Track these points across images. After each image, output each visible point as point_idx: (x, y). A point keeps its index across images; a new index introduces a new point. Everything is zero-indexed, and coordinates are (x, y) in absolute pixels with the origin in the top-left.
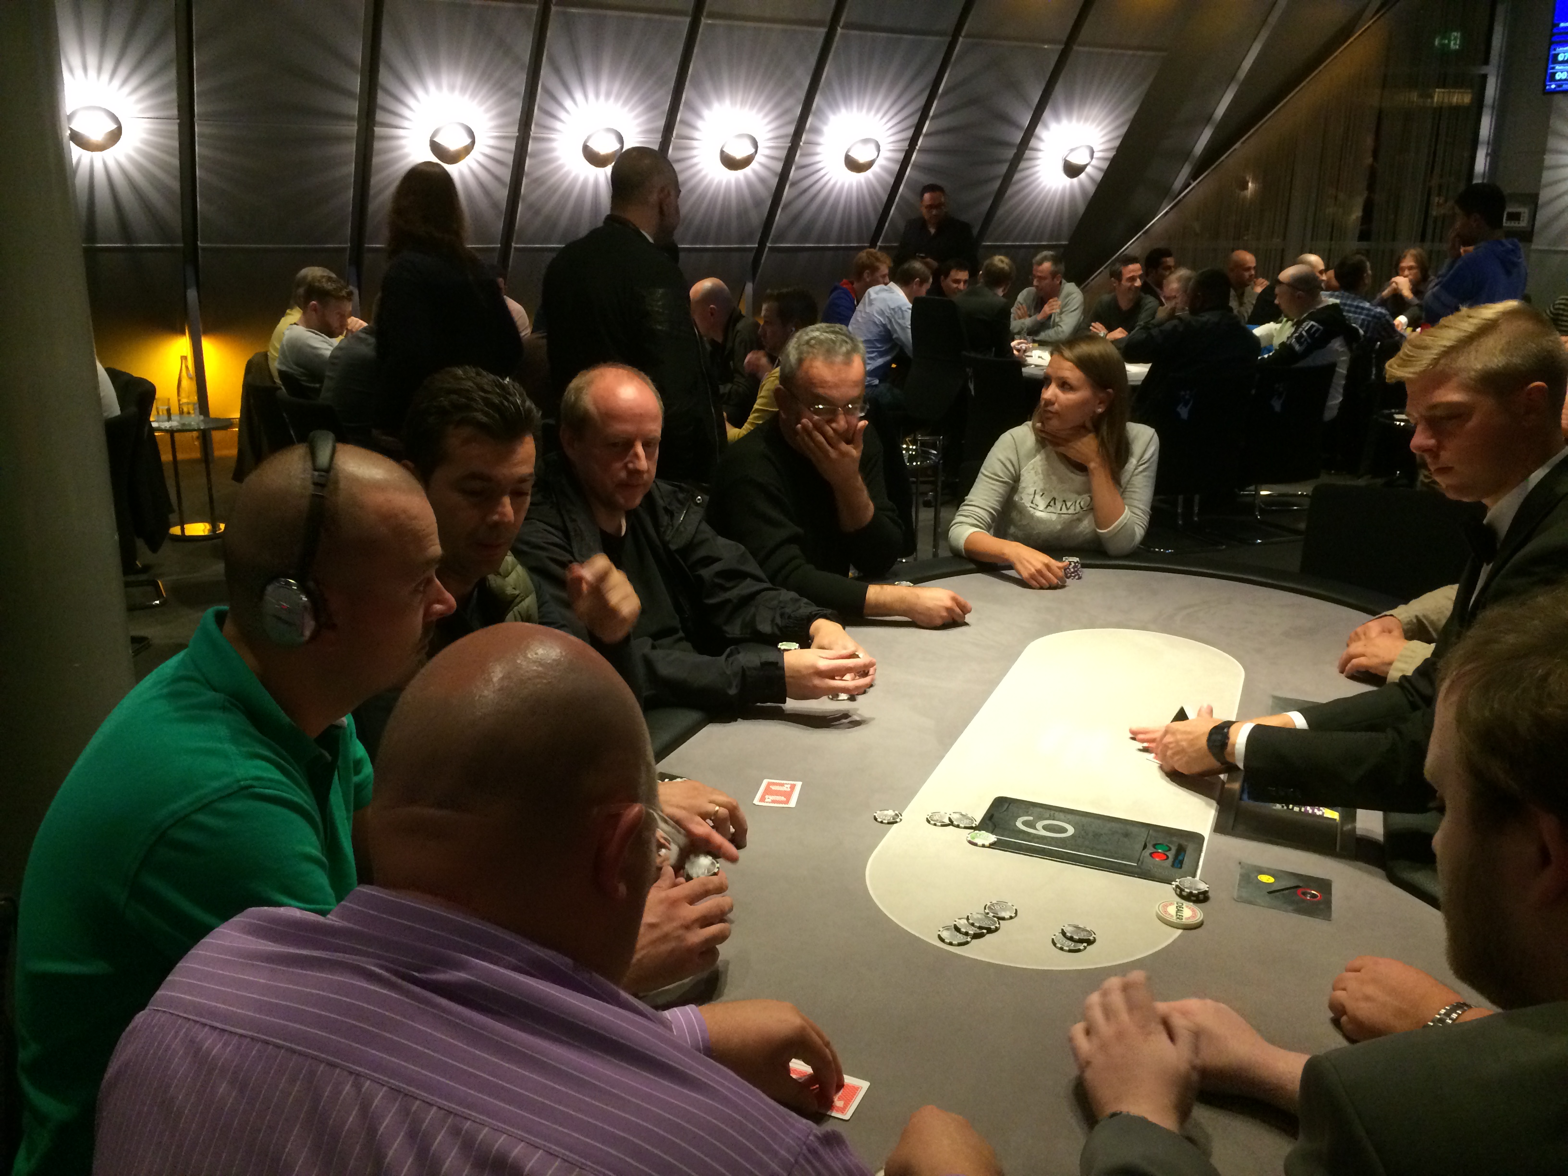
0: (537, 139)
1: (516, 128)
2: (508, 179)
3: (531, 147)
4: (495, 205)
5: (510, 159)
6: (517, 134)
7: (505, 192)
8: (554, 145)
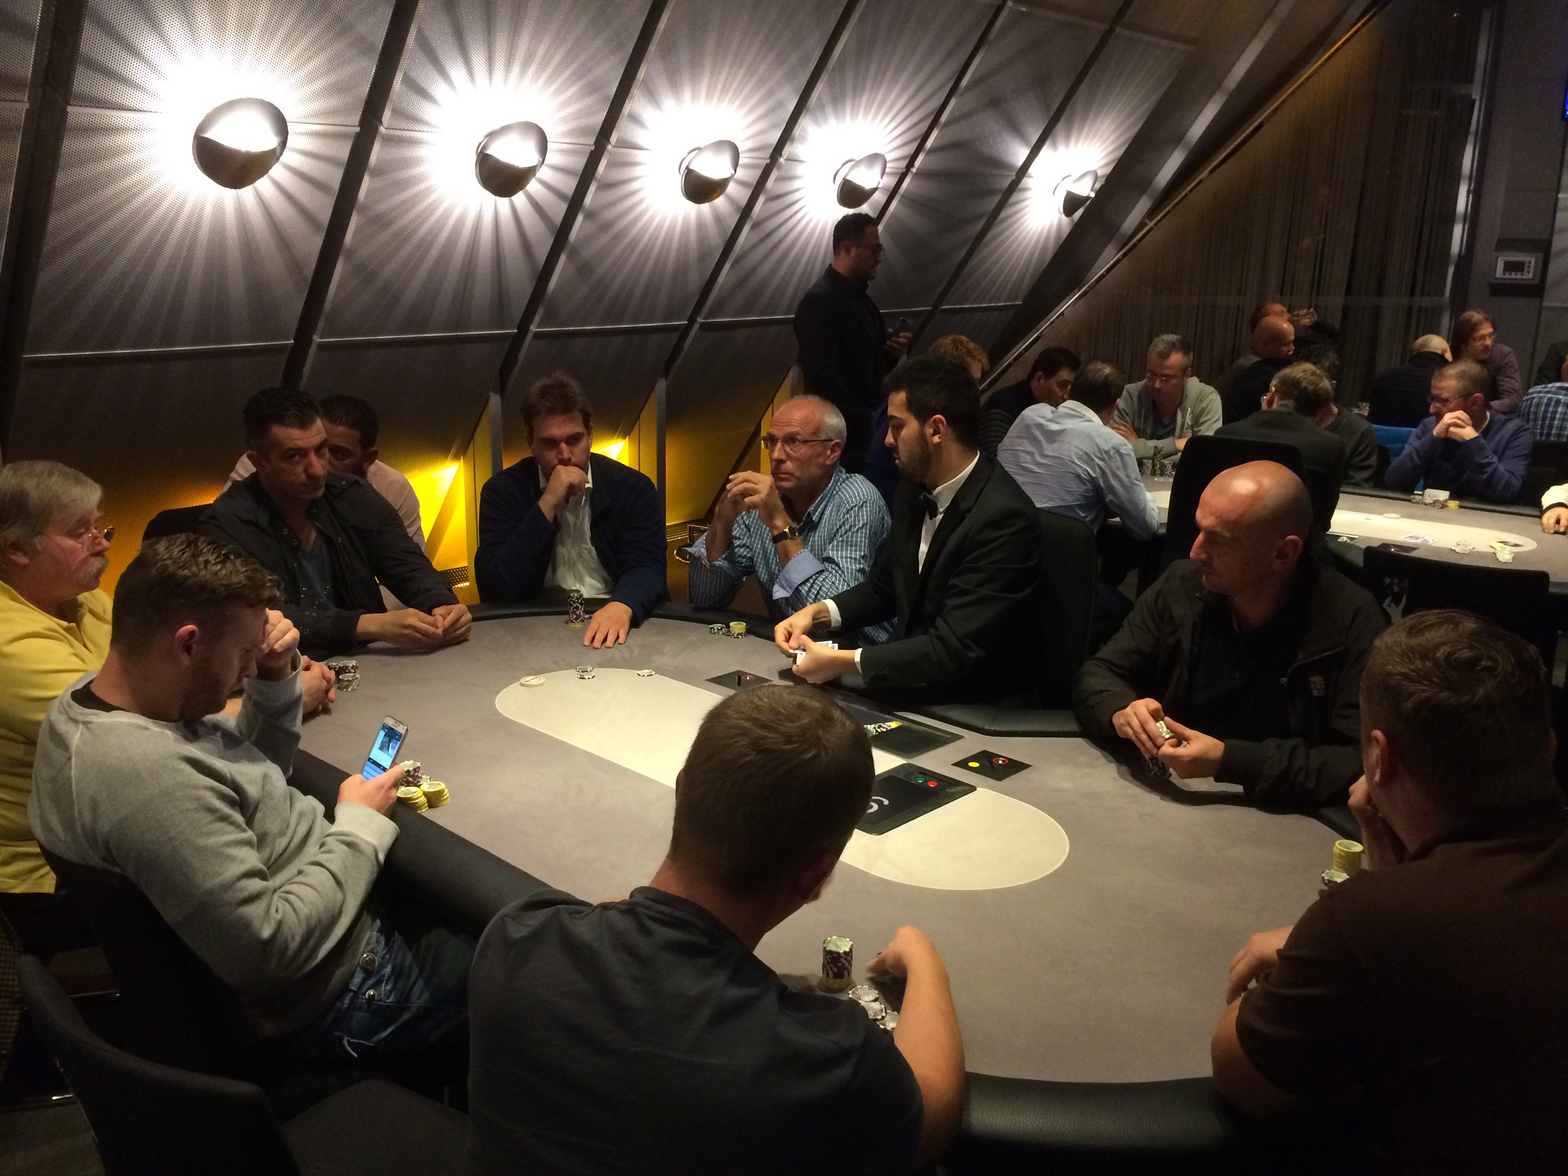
0: (389, 140)
1: (356, 119)
2: (325, 216)
3: (376, 154)
4: (296, 266)
5: (335, 177)
6: (358, 129)
7: (317, 242)
8: (419, 152)
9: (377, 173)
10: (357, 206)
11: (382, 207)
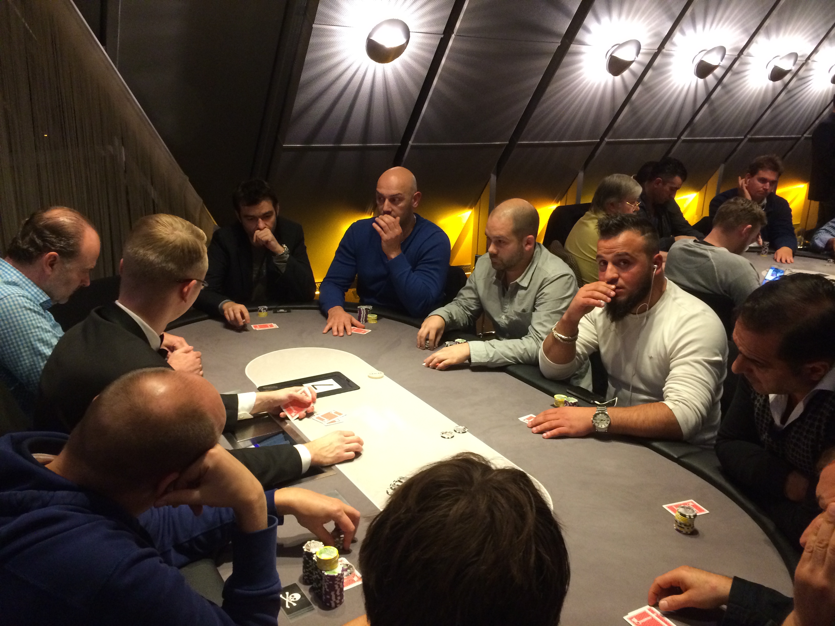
9: (655, 69)
10: (642, 82)
11: (650, 84)
